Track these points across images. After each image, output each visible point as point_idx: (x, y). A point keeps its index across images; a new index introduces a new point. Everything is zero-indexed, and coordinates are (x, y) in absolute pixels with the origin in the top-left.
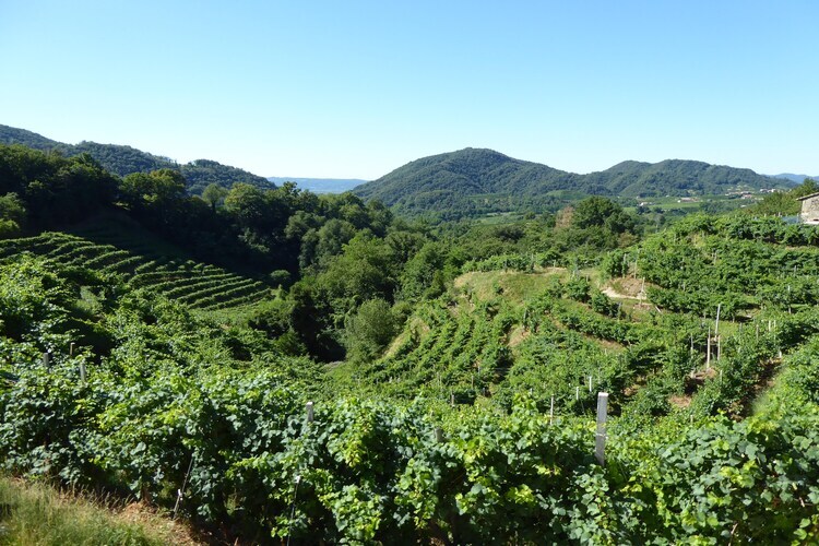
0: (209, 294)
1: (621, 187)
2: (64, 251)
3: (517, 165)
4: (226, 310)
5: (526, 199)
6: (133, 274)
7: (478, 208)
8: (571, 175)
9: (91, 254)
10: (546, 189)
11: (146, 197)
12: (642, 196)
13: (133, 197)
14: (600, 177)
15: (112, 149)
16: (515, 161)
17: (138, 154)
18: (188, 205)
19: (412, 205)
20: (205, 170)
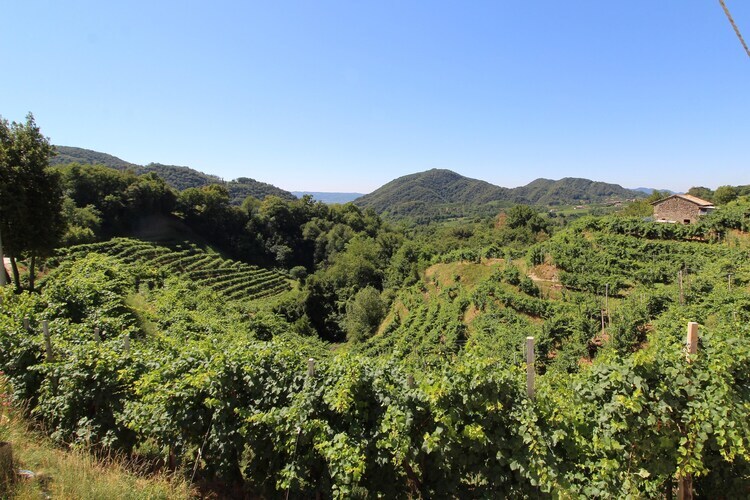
0: (242, 288)
1: (536, 199)
2: (128, 253)
3: (467, 181)
4: (256, 301)
5: (475, 207)
6: (182, 272)
7: (442, 214)
8: (503, 189)
9: (150, 256)
10: (487, 200)
11: (197, 207)
12: (551, 204)
13: (187, 208)
14: (523, 191)
15: (174, 169)
16: (466, 179)
17: (194, 173)
18: (231, 214)
19: (396, 213)
20: (244, 186)
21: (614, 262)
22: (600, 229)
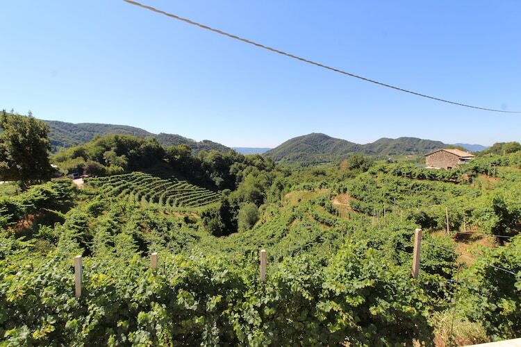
0: (195, 200)
1: (379, 151)
2: (140, 180)
3: (334, 140)
4: (201, 207)
5: (338, 156)
6: (165, 190)
7: (317, 161)
8: (357, 145)
9: (150, 181)
10: (346, 152)
11: (176, 156)
12: (390, 154)
13: (171, 156)
14: (371, 146)
15: (171, 136)
17: (181, 138)
18: (192, 160)
19: (289, 159)
20: (206, 144)
21: (388, 194)
22: (387, 172)
